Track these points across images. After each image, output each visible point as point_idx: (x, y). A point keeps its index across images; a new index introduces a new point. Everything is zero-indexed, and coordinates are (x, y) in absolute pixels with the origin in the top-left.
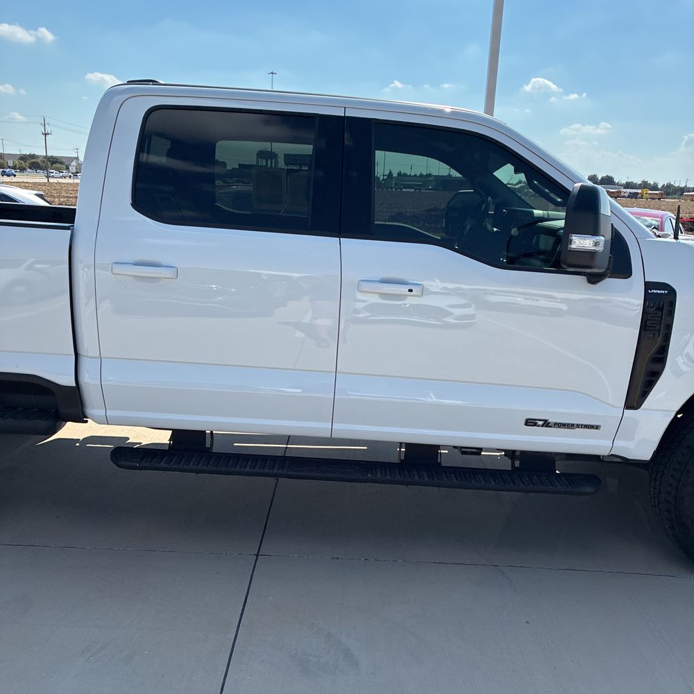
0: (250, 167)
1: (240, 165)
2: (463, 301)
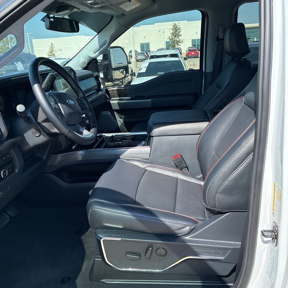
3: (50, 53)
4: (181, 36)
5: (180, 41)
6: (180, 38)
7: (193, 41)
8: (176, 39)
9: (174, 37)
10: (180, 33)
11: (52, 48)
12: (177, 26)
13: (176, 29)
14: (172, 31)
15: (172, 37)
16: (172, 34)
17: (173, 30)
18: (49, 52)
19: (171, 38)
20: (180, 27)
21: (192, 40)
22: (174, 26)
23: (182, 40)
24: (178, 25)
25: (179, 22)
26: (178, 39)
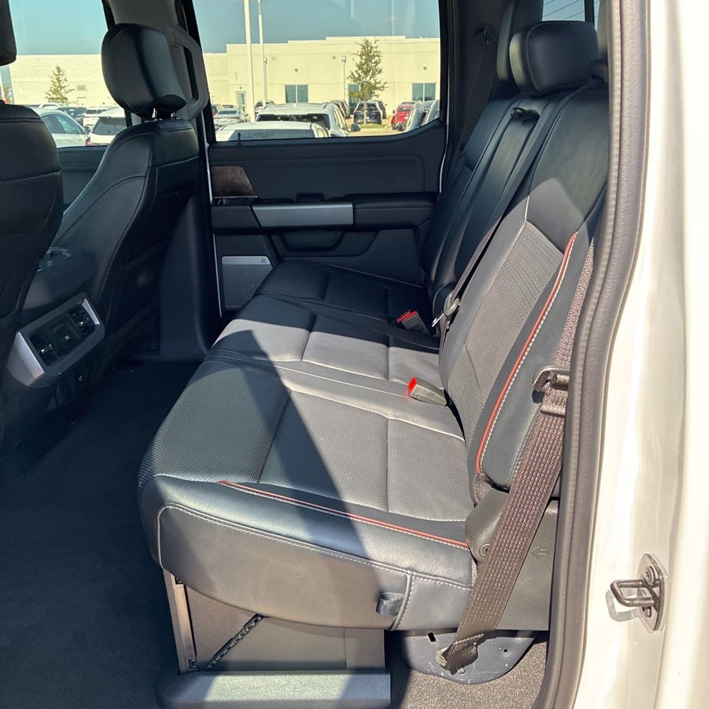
3: (53, 93)
4: (380, 72)
5: (377, 85)
6: (379, 77)
7: (417, 87)
8: (368, 78)
9: (362, 75)
10: (379, 66)
11: (59, 81)
12: (372, 48)
13: (368, 55)
14: (358, 60)
15: (359, 74)
16: (360, 67)
17: (361, 56)
18: (51, 90)
19: (357, 76)
20: (378, 49)
21: (414, 85)
22: (364, 48)
23: (382, 83)
24: (374, 45)
25: (377, 38)
26: (372, 81)
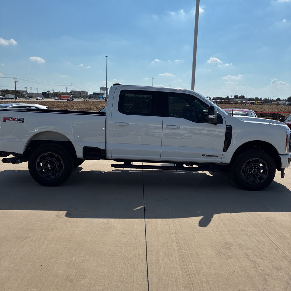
0: (98, 94)
1: (93, 93)
2: (188, 132)
